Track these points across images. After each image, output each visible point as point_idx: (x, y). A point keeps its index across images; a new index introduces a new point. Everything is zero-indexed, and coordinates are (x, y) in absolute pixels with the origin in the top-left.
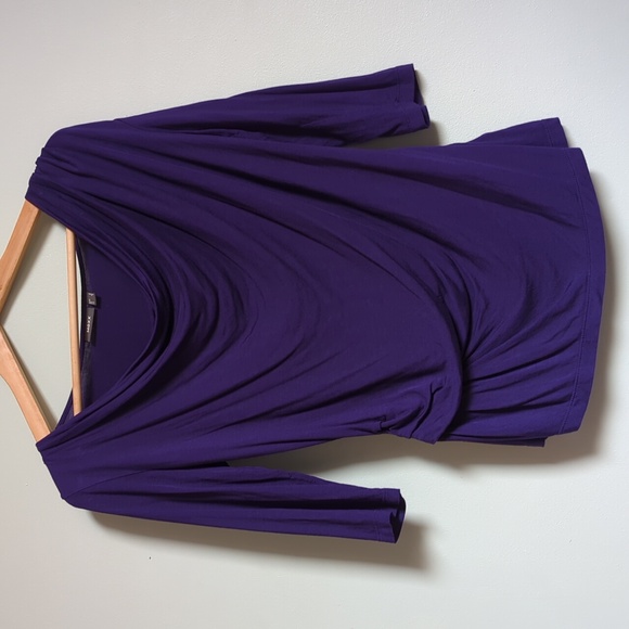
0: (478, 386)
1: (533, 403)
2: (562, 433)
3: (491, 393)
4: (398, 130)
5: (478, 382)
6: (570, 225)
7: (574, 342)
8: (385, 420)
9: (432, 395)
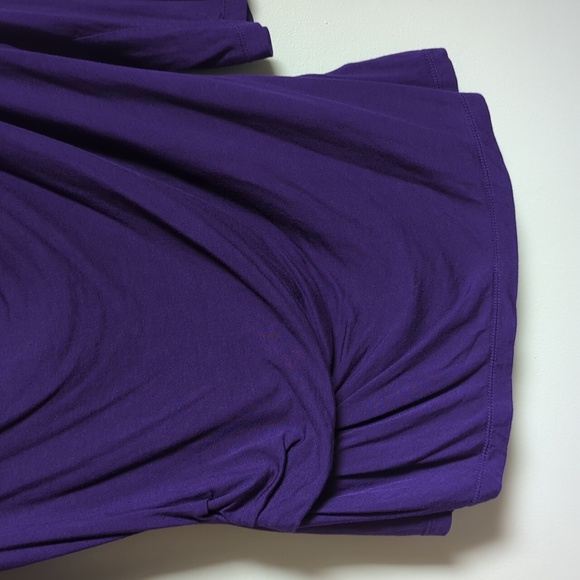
0: (350, 438)
1: (429, 459)
2: (477, 503)
3: (369, 446)
4: (227, 56)
5: (350, 432)
6: (469, 200)
7: (481, 366)
8: (212, 497)
9: (287, 451)
